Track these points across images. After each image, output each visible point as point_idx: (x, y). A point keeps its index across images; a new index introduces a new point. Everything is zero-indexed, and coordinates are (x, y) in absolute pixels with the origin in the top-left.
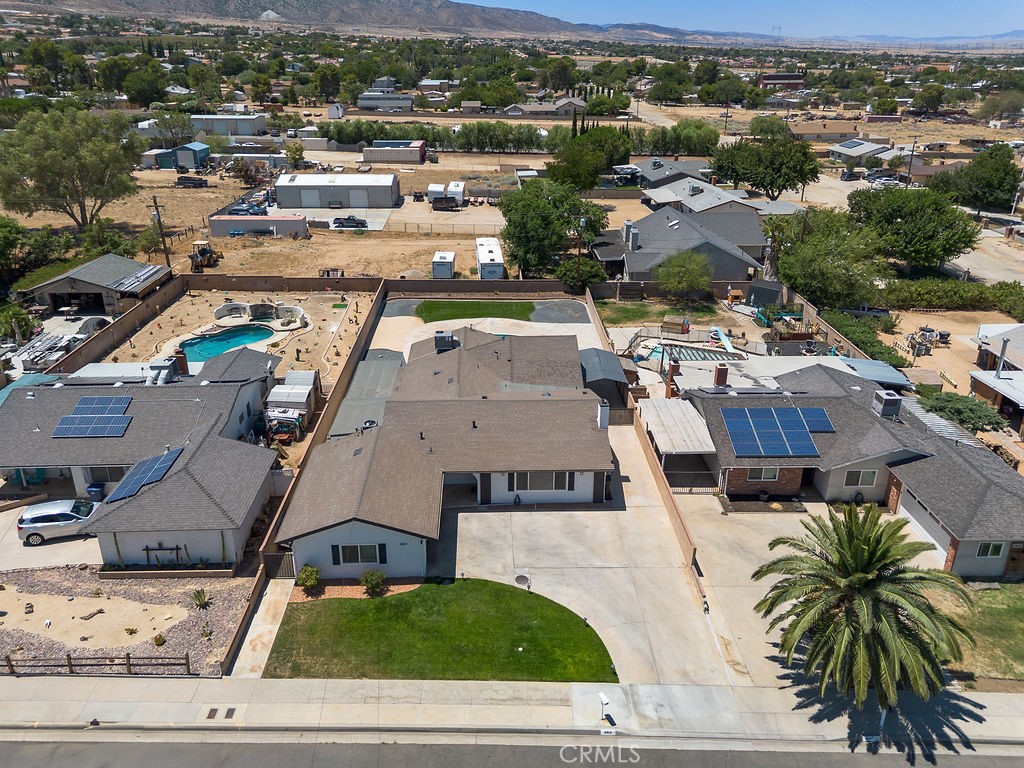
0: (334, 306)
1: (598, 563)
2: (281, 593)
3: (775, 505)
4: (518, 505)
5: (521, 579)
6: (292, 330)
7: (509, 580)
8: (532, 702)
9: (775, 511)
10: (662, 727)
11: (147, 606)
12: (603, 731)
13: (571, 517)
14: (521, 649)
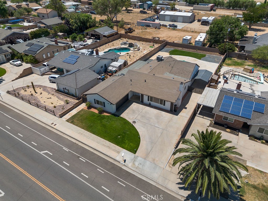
0: (150, 47)
1: (157, 125)
2: (83, 106)
3: (228, 130)
4: (149, 105)
5: (134, 122)
6: (135, 51)
7: (131, 121)
8: (111, 149)
9: (227, 131)
10: (136, 169)
11: (59, 100)
12: (121, 162)
13: (161, 112)
14: (119, 137)
